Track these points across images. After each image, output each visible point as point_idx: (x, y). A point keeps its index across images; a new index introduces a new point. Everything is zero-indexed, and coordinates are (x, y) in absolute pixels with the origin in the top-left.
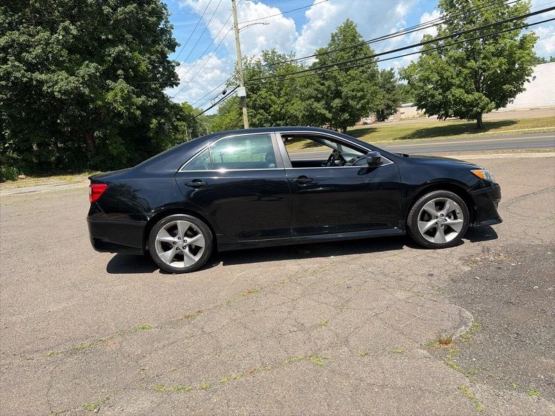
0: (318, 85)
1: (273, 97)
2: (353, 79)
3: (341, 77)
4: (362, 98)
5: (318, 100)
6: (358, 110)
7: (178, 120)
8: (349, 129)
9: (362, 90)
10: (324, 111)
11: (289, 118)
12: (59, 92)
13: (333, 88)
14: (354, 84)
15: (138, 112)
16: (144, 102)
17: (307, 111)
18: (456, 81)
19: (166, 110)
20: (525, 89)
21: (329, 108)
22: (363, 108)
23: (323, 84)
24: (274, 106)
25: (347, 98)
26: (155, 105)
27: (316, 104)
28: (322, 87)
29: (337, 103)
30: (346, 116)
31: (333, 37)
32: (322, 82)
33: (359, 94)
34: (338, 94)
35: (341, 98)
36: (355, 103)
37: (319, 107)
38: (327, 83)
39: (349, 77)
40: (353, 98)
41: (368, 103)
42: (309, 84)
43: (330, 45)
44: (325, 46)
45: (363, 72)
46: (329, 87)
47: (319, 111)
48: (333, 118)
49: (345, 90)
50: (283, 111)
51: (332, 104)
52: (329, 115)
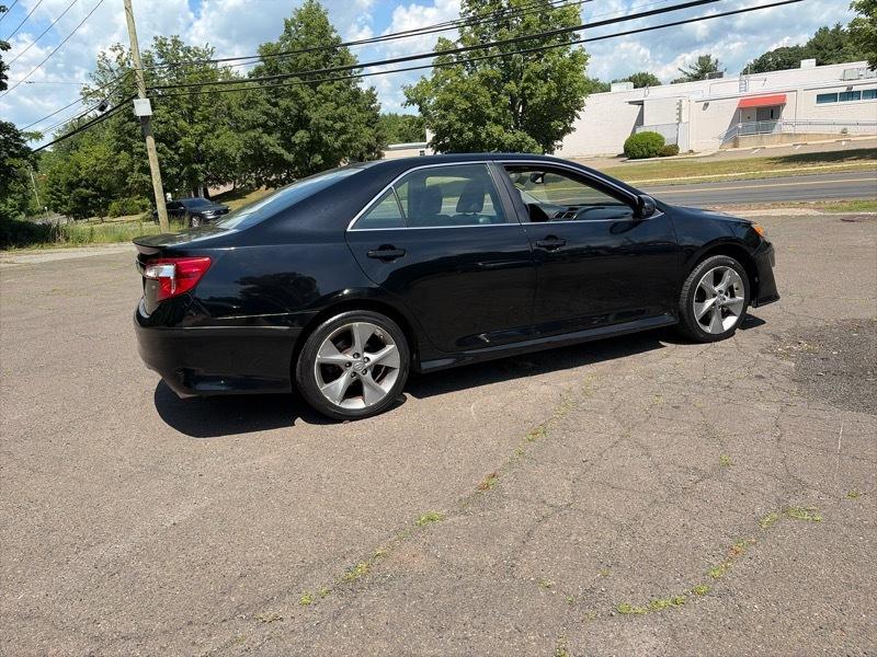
0: (268, 106)
1: (181, 123)
2: (326, 99)
3: (305, 94)
4: (343, 131)
5: (268, 131)
6: (335, 150)
9: (342, 118)
10: (280, 150)
11: (212, 159)
13: (293, 113)
14: (329, 108)
17: (251, 147)
18: (491, 112)
20: (574, 129)
21: (288, 146)
22: (344, 148)
23: (275, 105)
24: (184, 138)
25: (318, 129)
27: (266, 138)
28: (275, 110)
29: (301, 136)
30: (318, 159)
31: (288, 25)
32: (273, 101)
33: (338, 125)
34: (302, 122)
35: (309, 130)
36: (332, 139)
37: (272, 142)
38: (284, 103)
39: (319, 96)
40: (328, 129)
41: (350, 140)
42: (250, 104)
43: (284, 39)
44: (275, 41)
45: (341, 89)
46: (287, 111)
47: (271, 149)
48: (296, 162)
49: (315, 116)
50: (202, 147)
51: (293, 139)
52: (289, 157)
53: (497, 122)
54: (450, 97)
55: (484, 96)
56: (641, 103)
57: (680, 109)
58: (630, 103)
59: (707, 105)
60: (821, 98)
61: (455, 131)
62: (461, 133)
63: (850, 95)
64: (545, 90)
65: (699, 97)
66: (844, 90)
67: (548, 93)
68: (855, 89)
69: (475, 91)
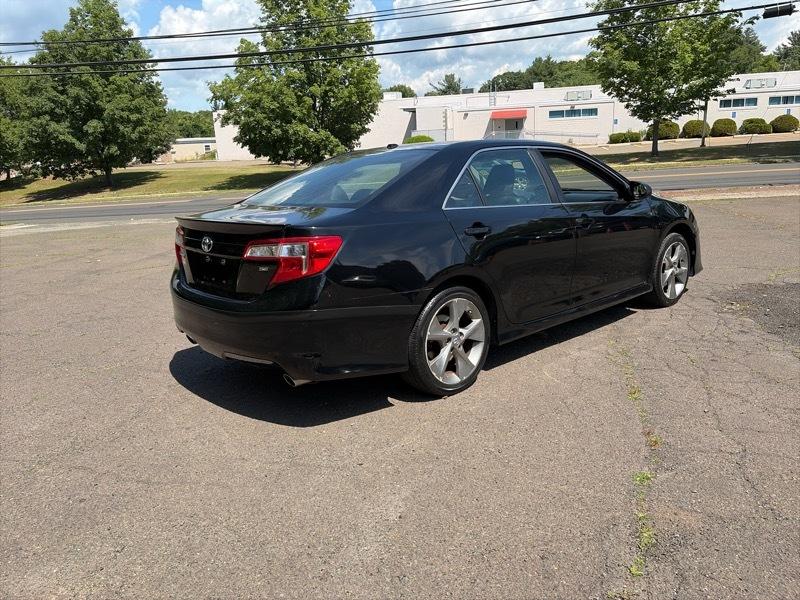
0: (55, 93)
2: (119, 90)
3: (97, 84)
4: (139, 123)
5: (57, 118)
6: (132, 141)
8: (116, 171)
9: (138, 110)
10: (70, 139)
13: (85, 101)
14: (124, 99)
17: (36, 136)
20: (369, 130)
21: (80, 134)
23: (63, 92)
25: (113, 120)
27: (53, 126)
28: (62, 98)
29: (93, 126)
30: (114, 149)
31: (74, 14)
32: (60, 88)
33: (134, 117)
34: (94, 112)
35: (103, 121)
36: (129, 129)
37: (62, 131)
39: (112, 86)
40: (123, 120)
42: (33, 91)
43: (69, 28)
44: (60, 29)
46: (77, 100)
47: (61, 137)
48: (89, 152)
49: (109, 108)
51: (85, 128)
52: (82, 146)
53: (302, 121)
54: (257, 96)
55: (289, 98)
56: (413, 111)
57: (445, 117)
58: (404, 110)
59: (466, 115)
60: (553, 114)
61: (263, 128)
62: (269, 130)
63: (573, 112)
64: (346, 93)
65: (459, 108)
66: (569, 108)
67: (350, 97)
68: (576, 108)
69: (281, 92)
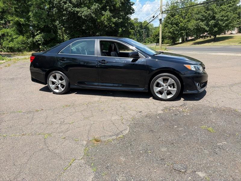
0: (204, 13)
1: (181, 19)
2: (223, 10)
3: (217, 9)
4: (227, 20)
5: (202, 21)
6: (223, 26)
7: (131, 29)
8: (217, 36)
9: (227, 16)
10: (205, 27)
11: (188, 29)
12: (84, 16)
13: (211, 15)
14: (223, 13)
15: (113, 25)
16: (116, 21)
17: (196, 26)
19: (126, 25)
21: (207, 25)
22: (227, 26)
23: (206, 13)
24: (181, 23)
25: (218, 20)
26: (121, 22)
27: (201, 23)
30: (216, 29)
32: (206, 11)
33: (225, 19)
34: (214, 18)
35: (215, 20)
36: (222, 23)
38: (208, 12)
39: (221, 9)
40: (222, 20)
41: (230, 23)
42: (199, 13)
45: (230, 6)
46: (209, 14)
47: (202, 26)
48: (209, 30)
49: (217, 16)
50: (186, 26)
51: (209, 23)
52: (207, 29)
